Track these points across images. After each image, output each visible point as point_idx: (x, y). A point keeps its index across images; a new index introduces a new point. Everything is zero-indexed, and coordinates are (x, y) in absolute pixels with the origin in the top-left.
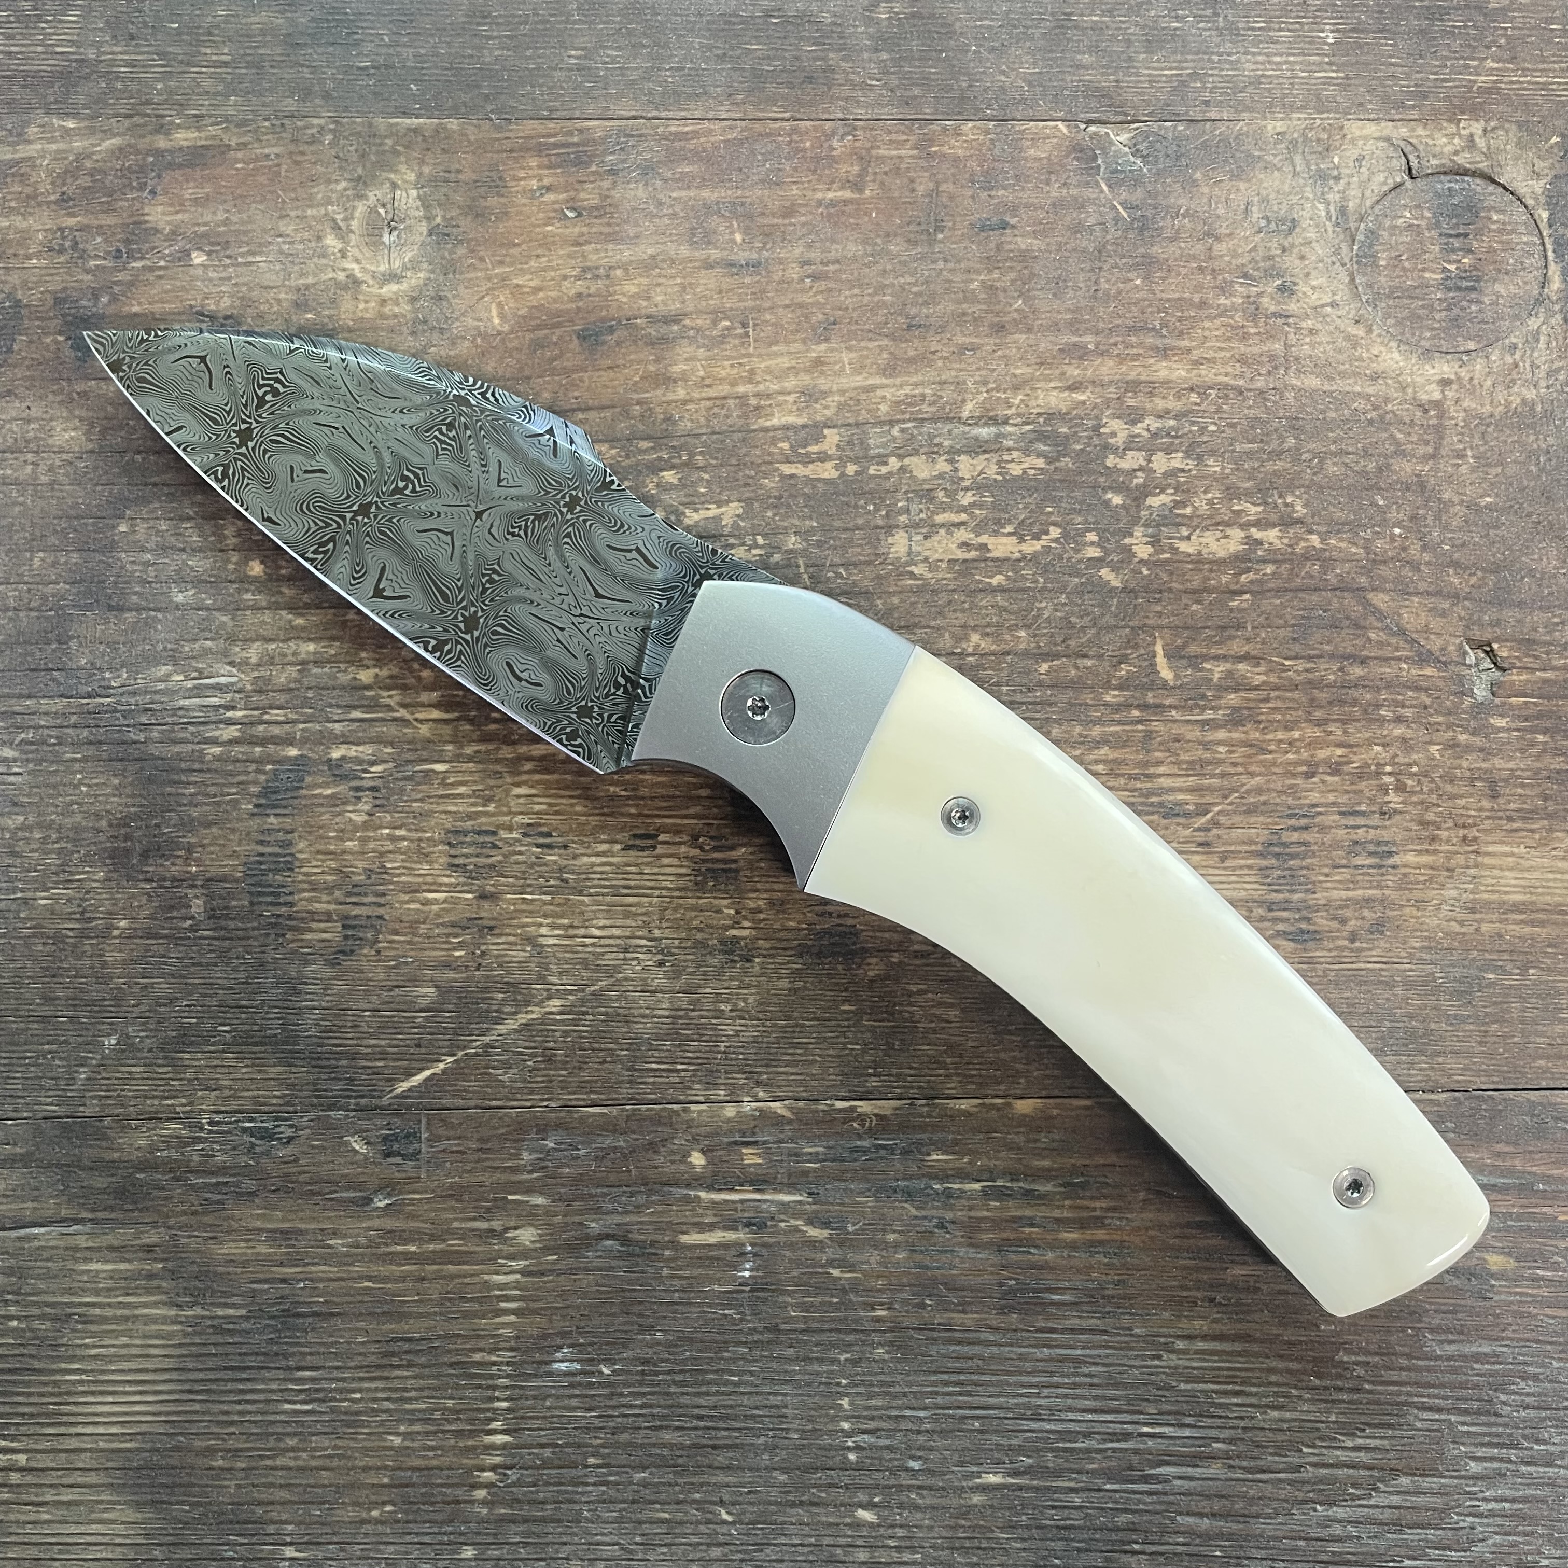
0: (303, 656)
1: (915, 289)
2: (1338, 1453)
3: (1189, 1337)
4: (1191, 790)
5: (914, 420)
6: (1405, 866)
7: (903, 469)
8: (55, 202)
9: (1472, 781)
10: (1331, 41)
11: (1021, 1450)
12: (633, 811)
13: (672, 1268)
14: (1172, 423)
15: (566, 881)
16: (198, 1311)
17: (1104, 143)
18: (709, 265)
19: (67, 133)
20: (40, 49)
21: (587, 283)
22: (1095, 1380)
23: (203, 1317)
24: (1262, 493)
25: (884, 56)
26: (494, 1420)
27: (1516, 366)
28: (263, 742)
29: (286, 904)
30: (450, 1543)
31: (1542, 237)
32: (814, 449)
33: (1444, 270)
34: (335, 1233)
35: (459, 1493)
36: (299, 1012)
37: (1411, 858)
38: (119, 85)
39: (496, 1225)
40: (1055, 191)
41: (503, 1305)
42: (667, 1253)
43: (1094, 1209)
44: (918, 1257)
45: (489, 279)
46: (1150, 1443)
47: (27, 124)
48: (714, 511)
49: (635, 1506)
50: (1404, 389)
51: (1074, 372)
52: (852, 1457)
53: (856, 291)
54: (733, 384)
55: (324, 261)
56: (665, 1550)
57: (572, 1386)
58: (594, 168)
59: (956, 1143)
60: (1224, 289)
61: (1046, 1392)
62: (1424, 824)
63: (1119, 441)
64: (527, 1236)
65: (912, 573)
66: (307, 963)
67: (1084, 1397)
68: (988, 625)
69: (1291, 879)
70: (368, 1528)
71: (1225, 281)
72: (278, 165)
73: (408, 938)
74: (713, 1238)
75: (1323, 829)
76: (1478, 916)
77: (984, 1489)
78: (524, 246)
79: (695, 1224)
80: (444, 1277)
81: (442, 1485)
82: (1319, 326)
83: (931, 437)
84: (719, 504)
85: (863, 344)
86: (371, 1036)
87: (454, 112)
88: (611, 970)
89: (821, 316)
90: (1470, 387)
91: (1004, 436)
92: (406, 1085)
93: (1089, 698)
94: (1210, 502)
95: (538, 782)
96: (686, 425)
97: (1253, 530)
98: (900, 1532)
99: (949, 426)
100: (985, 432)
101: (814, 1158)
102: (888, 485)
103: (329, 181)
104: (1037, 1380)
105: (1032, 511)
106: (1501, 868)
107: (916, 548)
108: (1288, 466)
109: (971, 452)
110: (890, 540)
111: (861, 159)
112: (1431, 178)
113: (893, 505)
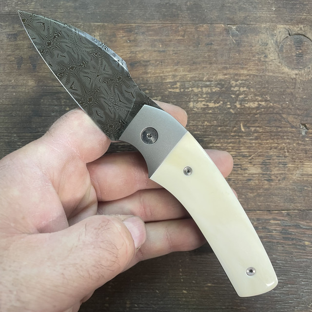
1: (194, 56)
4: (248, 152)
5: (194, 81)
6: (289, 167)
7: (192, 90)
9: (302, 151)
10: (274, 9)
11: (215, 279)
14: (244, 82)
17: (231, 29)
18: (155, 51)
21: (132, 54)
24: (261, 95)
27: (310, 71)
30: (104, 296)
32: (175, 86)
33: (296, 53)
37: (290, 165)
40: (221, 37)
50: (288, 75)
51: (225, 72)
52: (182, 280)
53: (183, 56)
54: (159, 74)
56: (145, 298)
58: (133, 33)
60: (254, 56)
62: (293, 159)
63: (234, 85)
65: (194, 110)
68: (209, 120)
69: (267, 169)
75: (273, 160)
76: (303, 176)
77: (207, 286)
78: (119, 47)
82: (272, 63)
83: (198, 84)
84: (157, 97)
85: (184, 66)
87: (106, 22)
89: (176, 61)
90: (302, 75)
91: (212, 84)
93: (228, 134)
94: (251, 97)
96: (150, 82)
97: (260, 102)
98: (192, 295)
99: (201, 82)
100: (208, 83)
102: (189, 93)
105: (217, 98)
106: (308, 167)
107: (195, 105)
108: (266, 90)
109: (205, 87)
110: (190, 104)
111: (184, 31)
112: (293, 36)
113: (190, 97)
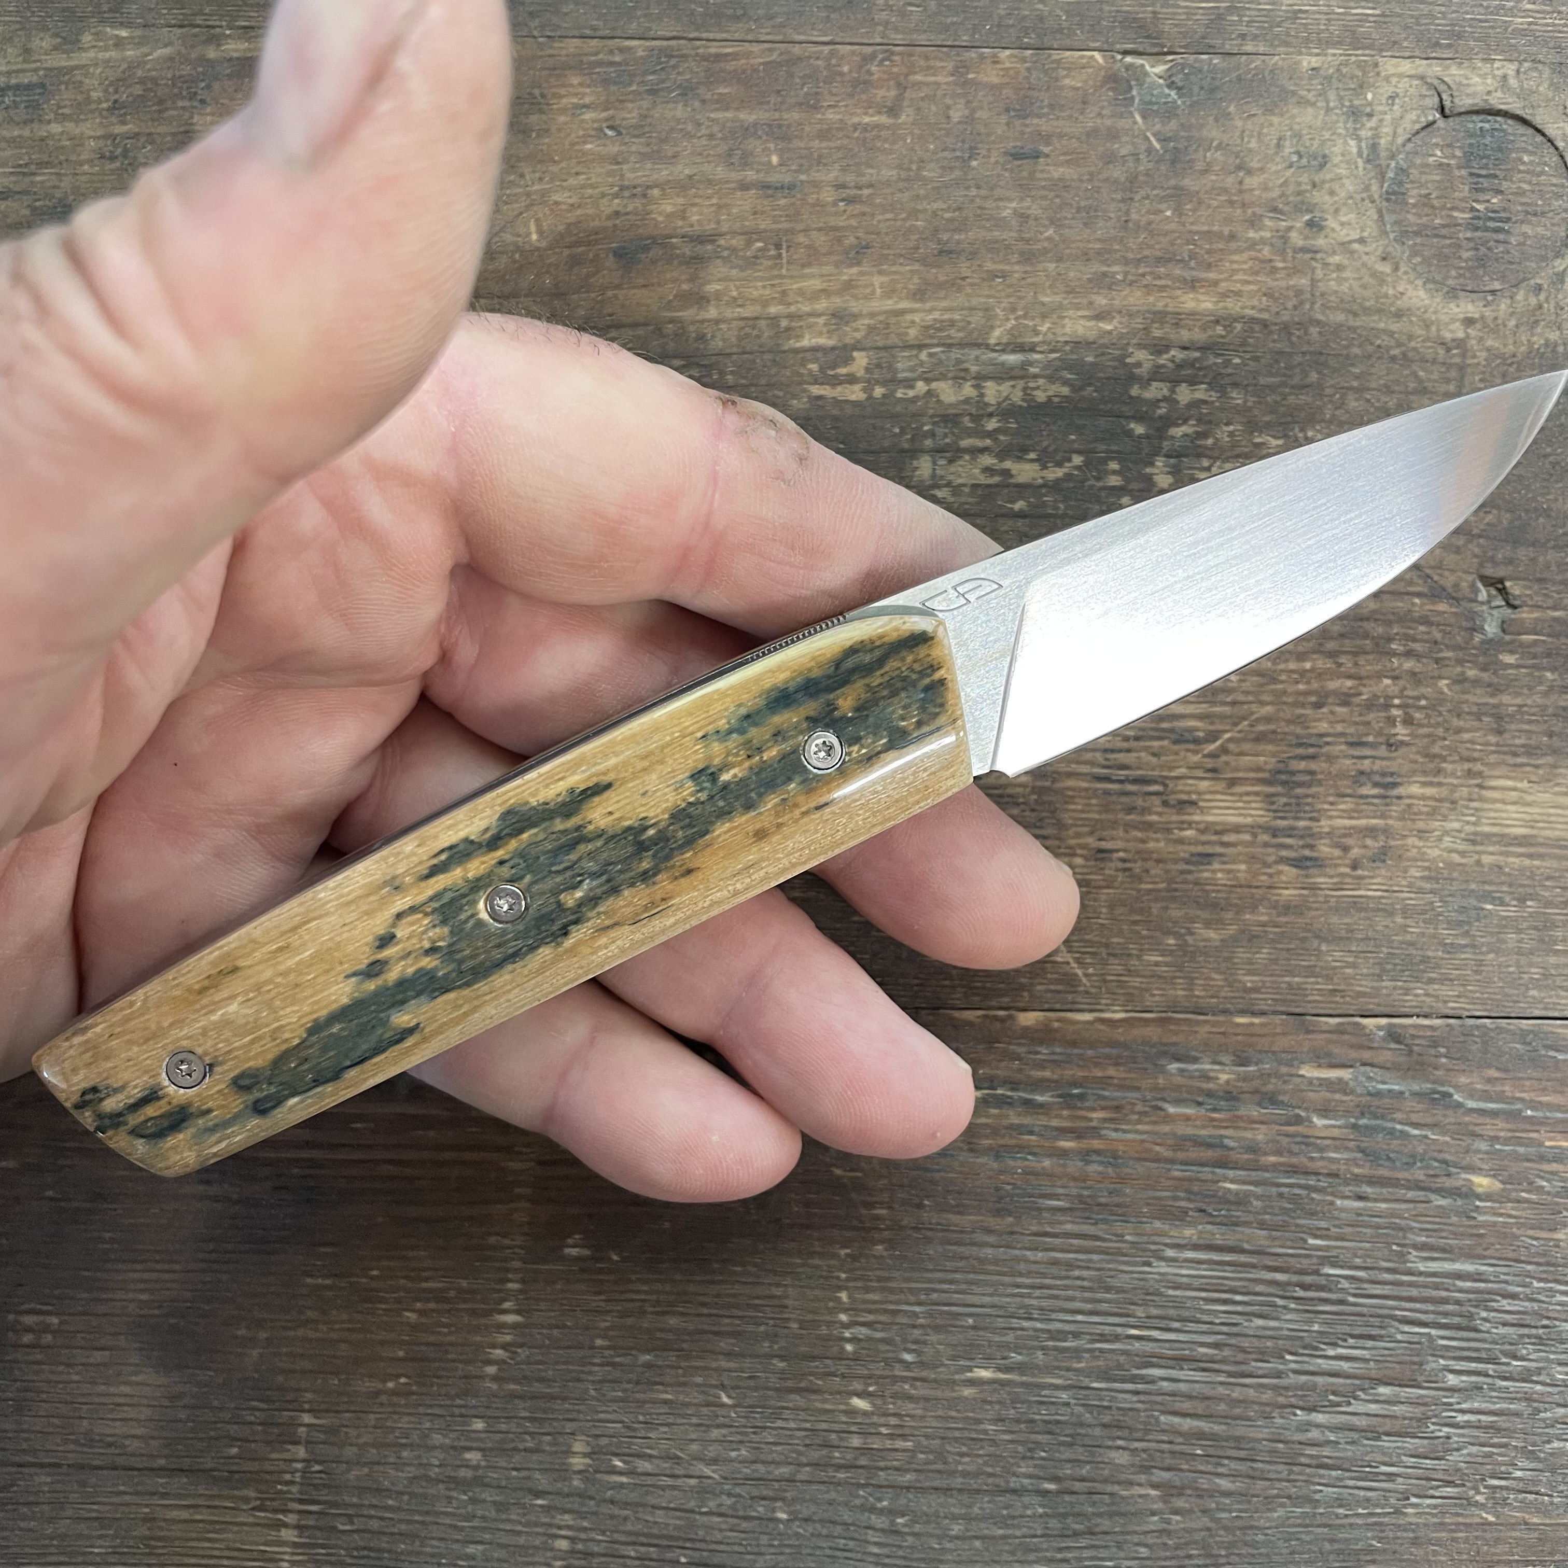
1: (947, 215)
2: (1320, 1361)
3: (1179, 1246)
4: (1201, 717)
5: (943, 345)
7: (929, 393)
8: (108, 110)
9: (1478, 717)
11: (1012, 1347)
14: (1197, 354)
17: (1140, 75)
18: (744, 187)
19: (119, 43)
21: (625, 201)
22: (1085, 1283)
24: (1282, 427)
26: (505, 1300)
27: (1540, 307)
30: (462, 1416)
32: (842, 371)
33: (1473, 209)
35: (471, 1368)
37: (1415, 789)
40: (1091, 120)
41: (517, 1190)
43: (1091, 1120)
45: (529, 195)
46: (1137, 1345)
47: (80, 32)
49: (639, 1387)
50: (1427, 327)
51: (1101, 301)
52: (849, 1347)
53: (889, 216)
54: (765, 304)
56: (665, 1429)
57: (582, 1270)
58: (634, 88)
60: (1254, 222)
61: (1037, 1293)
62: (1429, 756)
63: (1143, 371)
67: (1075, 1299)
69: (1297, 807)
70: (384, 1399)
71: (1254, 214)
75: (1330, 759)
76: (1479, 848)
77: (972, 1382)
78: (563, 165)
80: (462, 1164)
81: (455, 1361)
82: (1346, 262)
83: (959, 362)
85: (894, 269)
89: (853, 240)
90: (1494, 328)
91: (1031, 364)
94: (1232, 434)
96: (717, 344)
98: (893, 1421)
99: (977, 352)
100: (1012, 358)
102: (913, 408)
104: (1030, 1281)
105: (1055, 439)
106: (1504, 802)
107: (939, 472)
108: (1309, 400)
109: (999, 378)
110: (915, 463)
111: (899, 85)
112: (1463, 118)
113: (919, 428)
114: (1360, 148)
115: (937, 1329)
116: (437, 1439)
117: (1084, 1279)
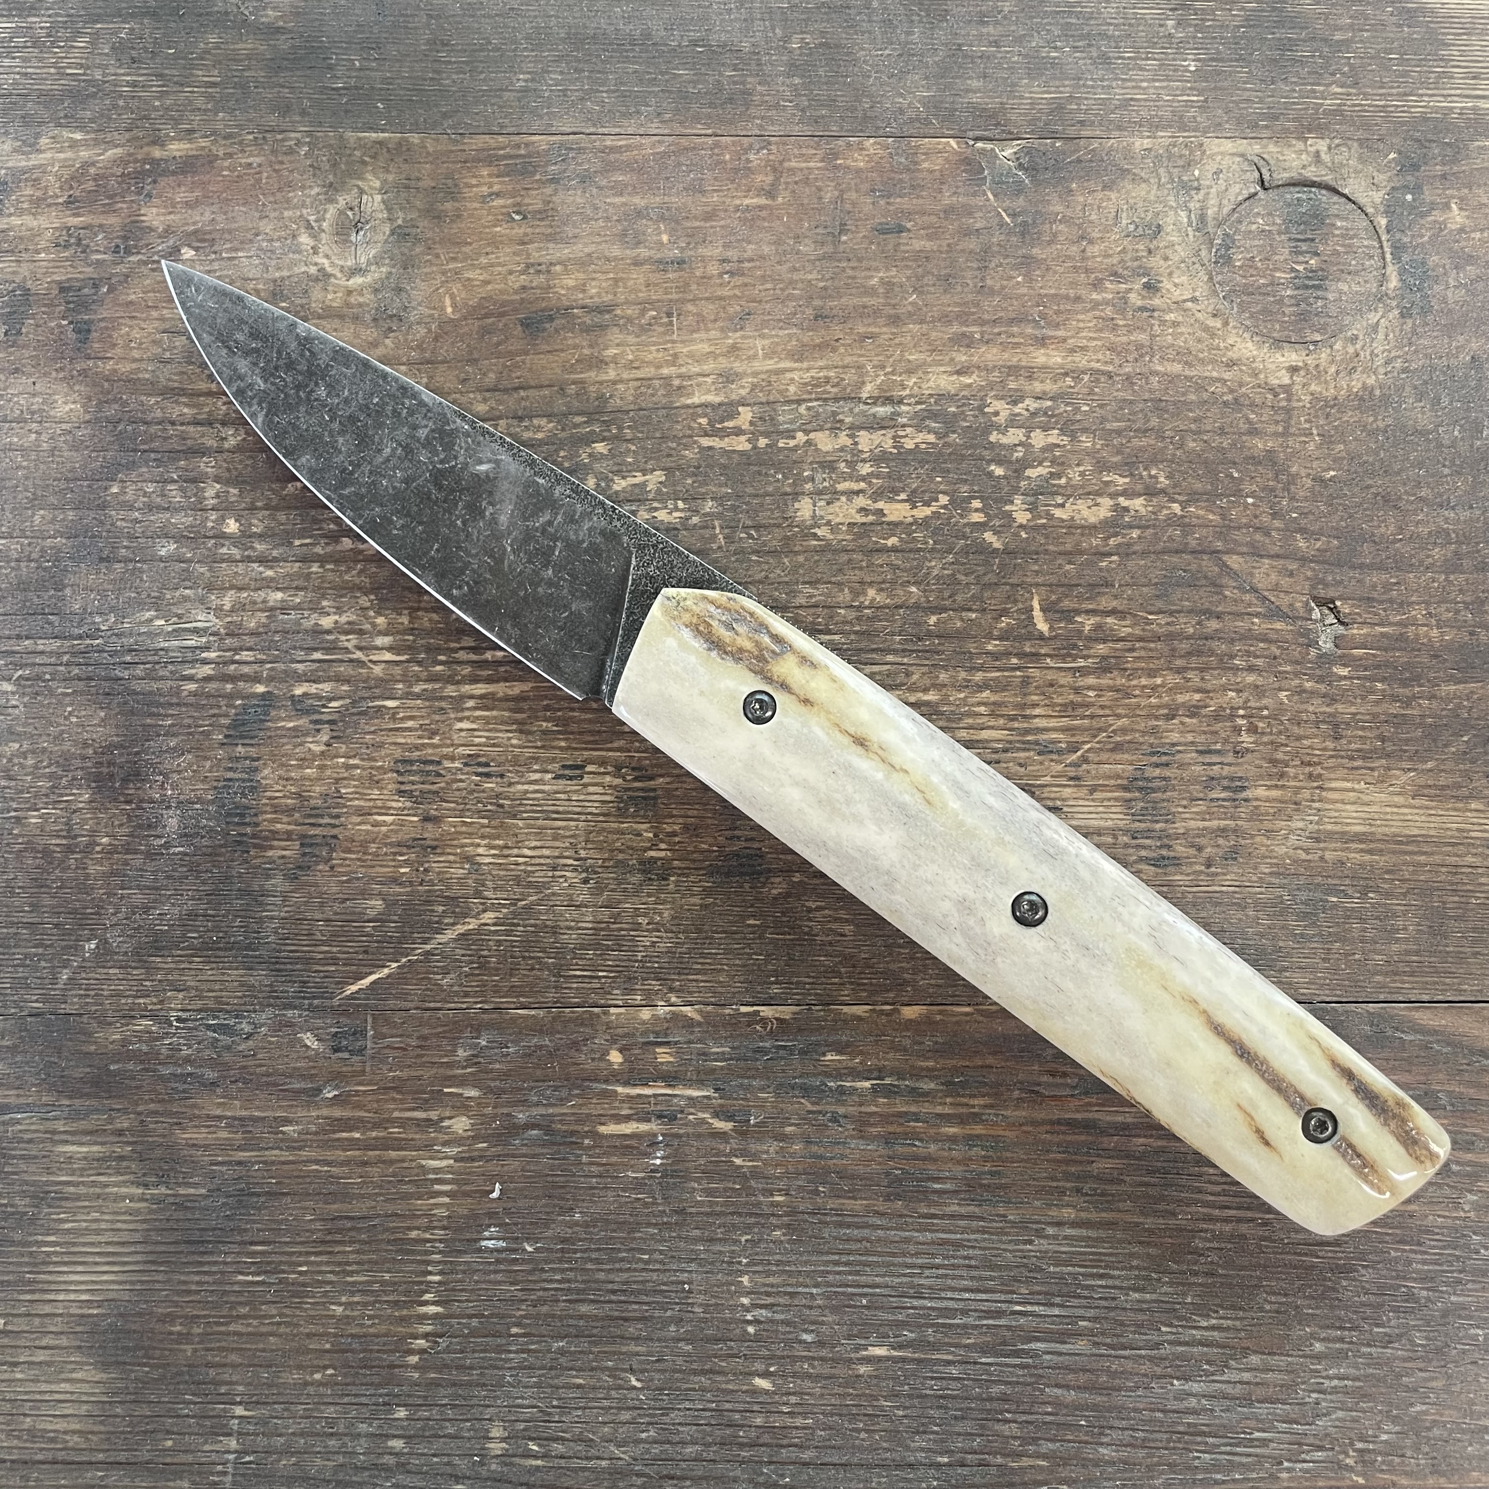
0: (271, 604)
1: (822, 284)
2: (1192, 1332)
3: (1059, 1224)
4: (1063, 730)
5: (820, 399)
6: (1257, 799)
7: (809, 443)
8: (63, 204)
9: (1317, 724)
10: (1192, 68)
11: (903, 1324)
12: (563, 744)
13: (590, 1156)
14: (1049, 403)
15: (502, 806)
16: (163, 1190)
17: (991, 158)
18: (637, 263)
19: (74, 145)
20: (52, 70)
21: (531, 277)
22: (973, 1263)
23: (167, 1195)
24: (1129, 466)
25: (797, 81)
26: (427, 1292)
27: (1357, 355)
28: (233, 679)
29: (248, 824)
30: (385, 1404)
31: (1380, 242)
32: (730, 424)
33: (1293, 270)
34: (287, 1121)
35: (394, 1358)
36: (261, 921)
37: (1261, 792)
38: (121, 103)
39: (433, 1115)
40: (947, 199)
41: (437, 1187)
42: (587, 1141)
43: (973, 1106)
44: (814, 1148)
45: (444, 273)
46: (1022, 1320)
47: (38, 136)
48: (639, 479)
49: (553, 1373)
50: (1256, 374)
51: (962, 358)
52: (751, 1329)
53: (769, 286)
54: (658, 367)
55: (297, 256)
56: (579, 1413)
57: (498, 1261)
58: (538, 177)
59: (848, 1044)
60: (1097, 285)
61: (927, 1272)
62: (1273, 762)
63: (1001, 419)
64: (460, 1125)
65: (815, 534)
66: (268, 877)
67: (962, 1277)
68: (883, 582)
69: (1153, 811)
70: (311, 1390)
71: (1097, 278)
72: (259, 173)
73: (360, 855)
74: (629, 1128)
75: (1181, 766)
76: (1322, 845)
77: (868, 1360)
78: (475, 245)
79: (612, 1116)
80: (384, 1162)
81: (378, 1351)
82: (1180, 319)
83: (834, 414)
84: (644, 472)
85: (774, 332)
86: (324, 943)
87: (416, 128)
88: (539, 887)
89: (738, 308)
90: (1318, 373)
91: (899, 415)
92: (354, 988)
93: (972, 647)
94: (1082, 474)
95: (477, 718)
96: (616, 402)
97: (1121, 499)
98: (793, 1399)
99: (850, 405)
100: (882, 410)
101: (721, 1057)
102: (795, 456)
103: (303, 188)
104: (920, 1261)
105: (923, 481)
106: (1343, 802)
107: (820, 512)
108: (1153, 442)
109: (870, 428)
110: (797, 505)
111: (775, 170)
112: (1281, 189)
113: (800, 474)
114: (1189, 217)
115: (835, 1310)
116: (363, 1427)
117: (970, 1258)
